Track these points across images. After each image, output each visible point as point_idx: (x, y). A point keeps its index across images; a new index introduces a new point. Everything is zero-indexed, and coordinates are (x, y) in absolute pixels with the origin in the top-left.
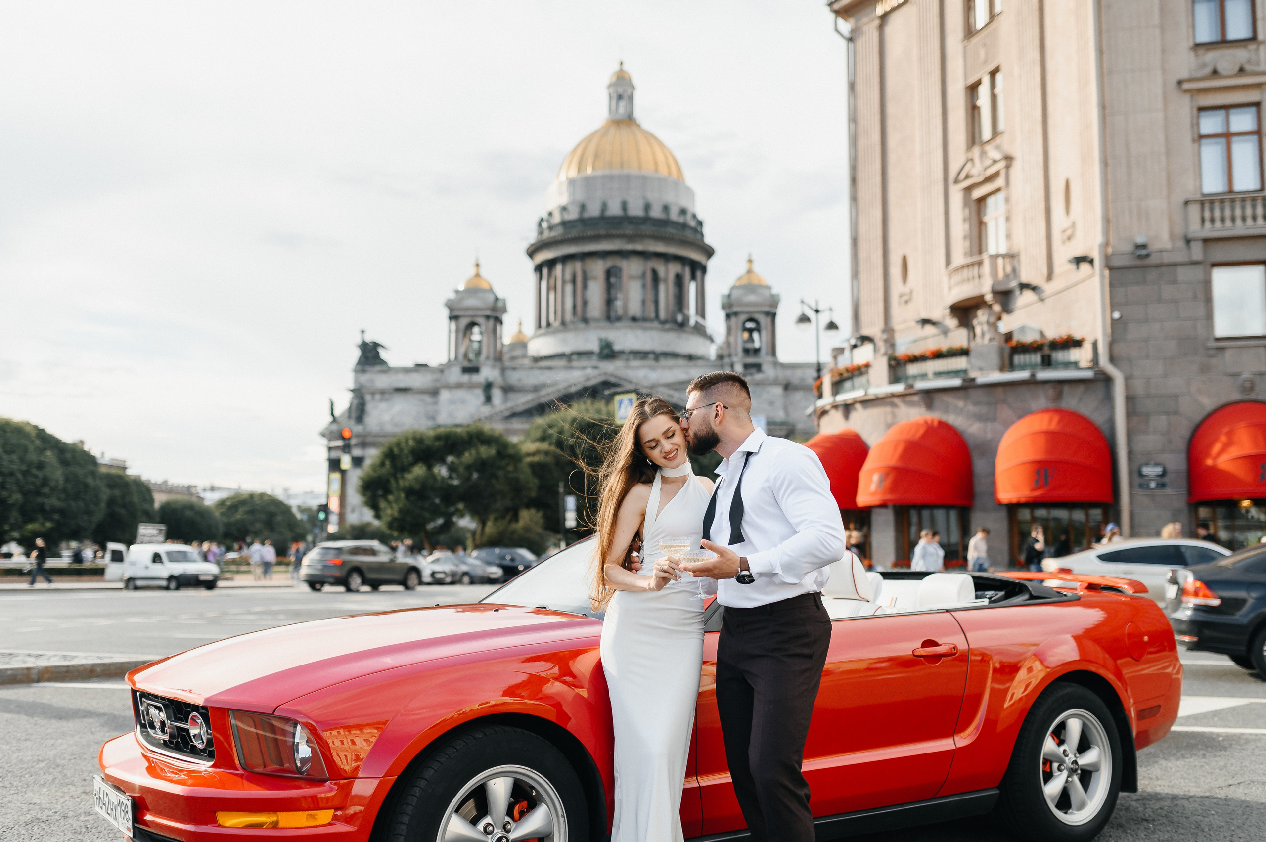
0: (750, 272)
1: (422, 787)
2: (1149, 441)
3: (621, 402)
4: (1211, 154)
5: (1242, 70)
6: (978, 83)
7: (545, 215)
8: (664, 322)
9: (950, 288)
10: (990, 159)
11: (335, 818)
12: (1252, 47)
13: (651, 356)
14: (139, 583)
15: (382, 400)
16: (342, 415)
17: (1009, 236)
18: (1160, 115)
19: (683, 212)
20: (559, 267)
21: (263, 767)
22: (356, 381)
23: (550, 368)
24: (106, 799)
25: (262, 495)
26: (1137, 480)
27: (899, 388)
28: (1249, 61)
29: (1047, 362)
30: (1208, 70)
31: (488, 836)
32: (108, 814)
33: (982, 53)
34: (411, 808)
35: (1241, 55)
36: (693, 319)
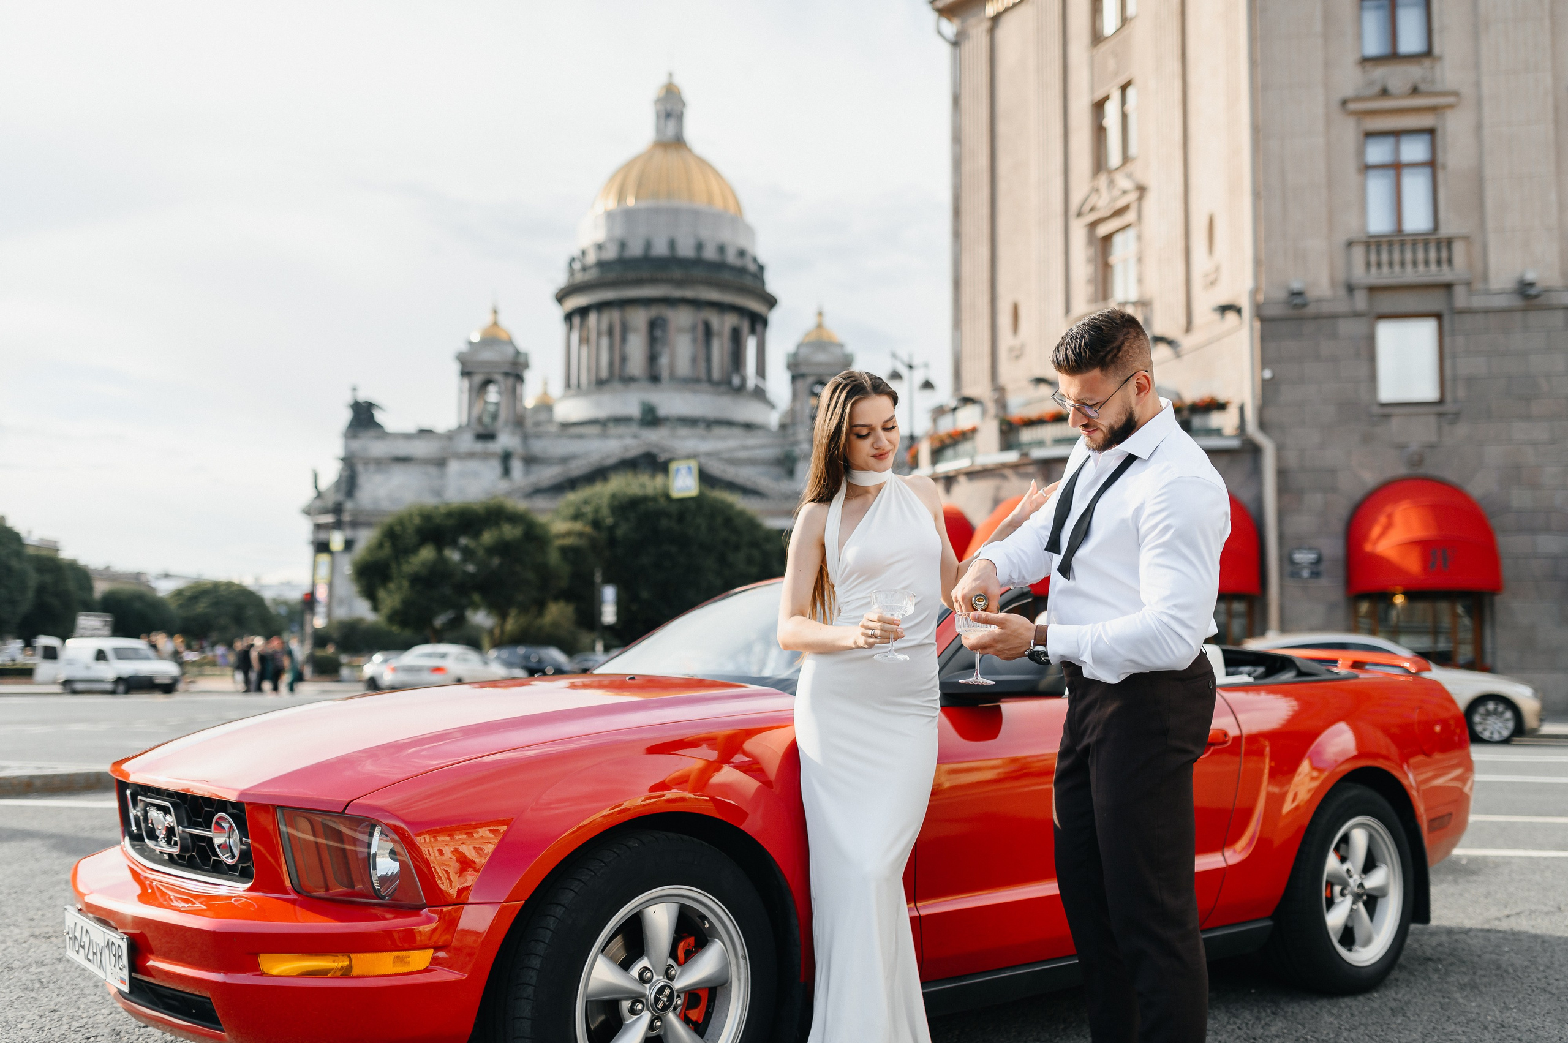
0: (820, 326)
1: (558, 916)
2: (1302, 522)
3: (678, 470)
4: (1378, 188)
5: (1415, 91)
6: (1107, 98)
7: (576, 252)
8: (718, 384)
10: (1120, 190)
11: (435, 961)
12: (1427, 62)
13: (702, 424)
14: (79, 686)
15: (377, 472)
16: (328, 489)
17: (1140, 281)
18: (1321, 140)
19: (742, 253)
20: (593, 318)
21: (324, 890)
22: (347, 447)
23: (581, 437)
24: (86, 940)
25: (230, 585)
26: (1288, 568)
27: (1012, 457)
28: (1424, 80)
30: (1376, 89)
31: (645, 985)
32: (89, 960)
33: (1111, 64)
34: (542, 945)
35: (1414, 72)
36: (752, 380)
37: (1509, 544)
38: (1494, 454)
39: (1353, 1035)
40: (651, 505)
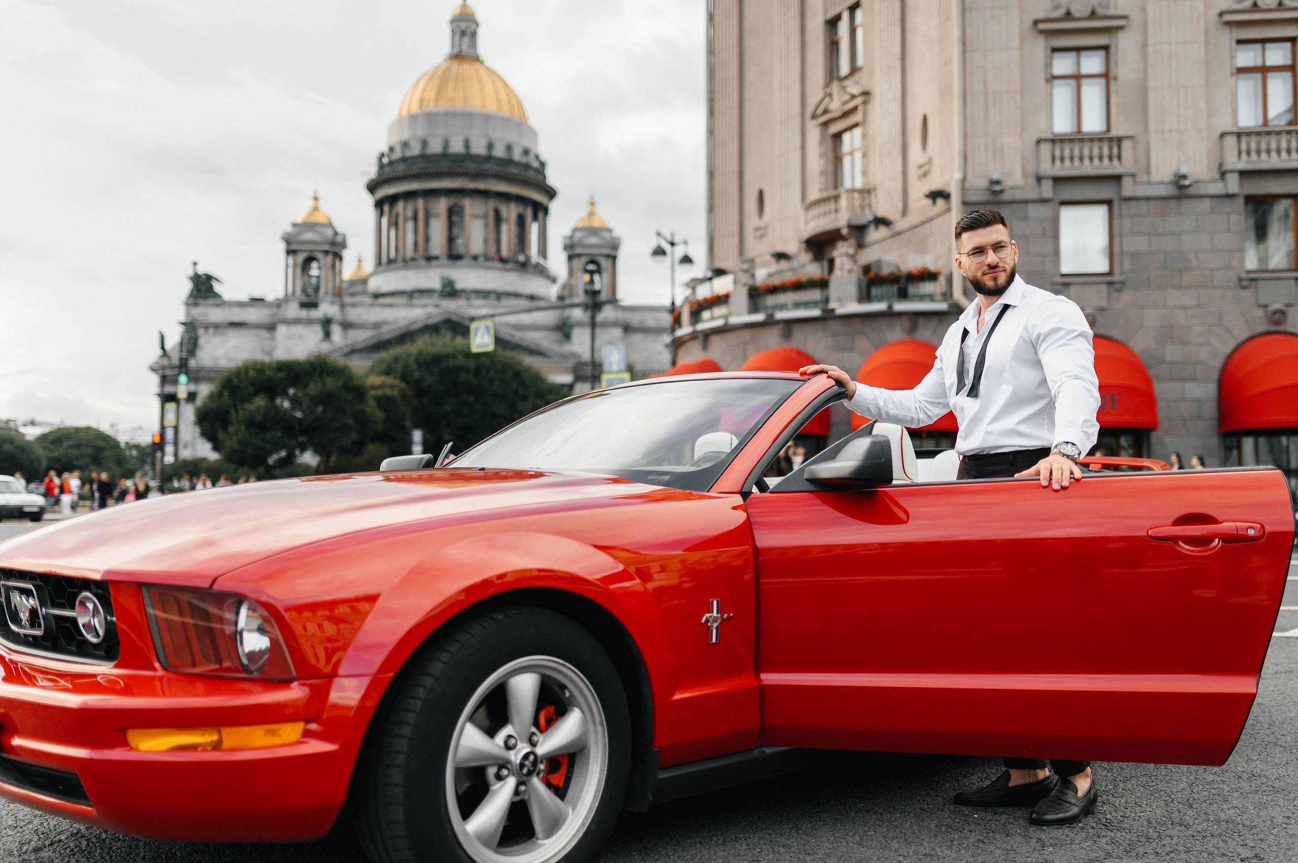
0: (591, 214)
1: (427, 686)
3: (477, 329)
4: (1062, 94)
5: (1093, 15)
6: (838, 18)
7: (385, 150)
8: (506, 262)
9: (807, 222)
10: (849, 94)
11: (307, 734)
13: (493, 296)
15: (215, 334)
16: (173, 349)
17: (865, 173)
18: (1016, 54)
19: (526, 152)
20: (401, 204)
22: (188, 314)
23: (390, 306)
25: (88, 429)
27: (760, 317)
28: (1100, 6)
29: (903, 295)
30: (1061, 12)
31: (510, 752)
34: (412, 714)
36: (535, 259)
37: (1163, 390)
38: (1152, 317)
39: (1129, 786)
40: (452, 362)
